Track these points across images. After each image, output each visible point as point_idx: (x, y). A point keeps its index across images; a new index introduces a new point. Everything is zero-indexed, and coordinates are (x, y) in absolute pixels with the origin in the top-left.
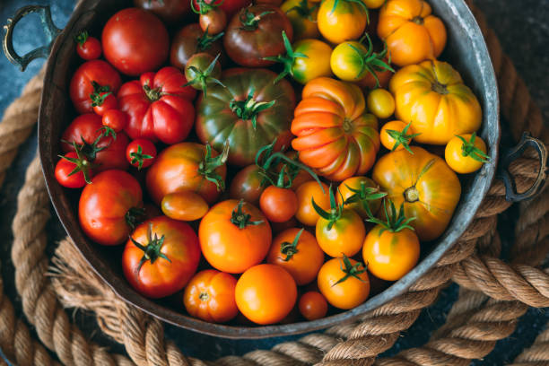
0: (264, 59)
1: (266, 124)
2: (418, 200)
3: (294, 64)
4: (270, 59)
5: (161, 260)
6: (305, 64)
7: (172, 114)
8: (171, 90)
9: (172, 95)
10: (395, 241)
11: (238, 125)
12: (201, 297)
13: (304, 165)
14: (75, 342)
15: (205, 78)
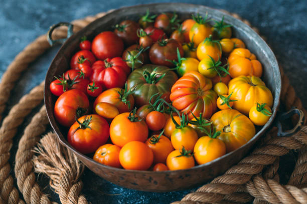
0: (166, 60)
1: (159, 87)
2: (230, 132)
3: (180, 65)
4: (169, 61)
5: (87, 129)
6: (185, 66)
7: (115, 74)
8: (117, 64)
9: (117, 67)
10: (211, 141)
11: (145, 85)
12: (102, 154)
13: (174, 107)
14: (34, 188)
15: (134, 59)
